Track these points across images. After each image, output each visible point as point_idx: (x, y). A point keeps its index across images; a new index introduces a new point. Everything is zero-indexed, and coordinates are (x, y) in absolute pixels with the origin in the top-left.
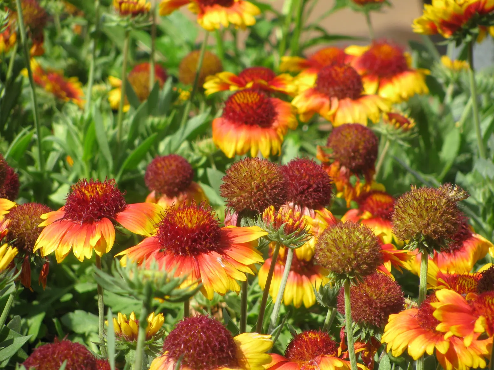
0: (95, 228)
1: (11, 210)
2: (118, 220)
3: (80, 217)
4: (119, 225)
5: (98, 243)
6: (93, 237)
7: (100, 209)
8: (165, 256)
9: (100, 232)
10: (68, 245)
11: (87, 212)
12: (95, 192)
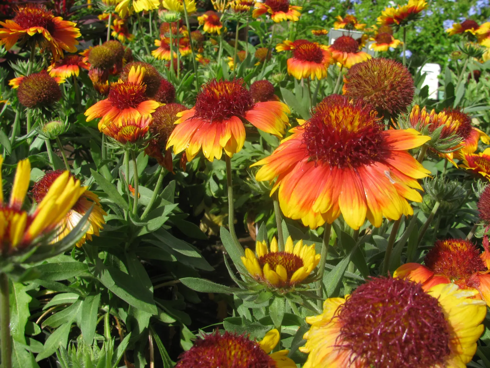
0: (225, 126)
1: (157, 110)
2: (248, 119)
3: (209, 116)
4: (248, 123)
5: (229, 143)
6: (223, 136)
7: (230, 107)
8: (316, 167)
9: (230, 131)
10: (198, 144)
11: (216, 110)
12: (224, 90)
